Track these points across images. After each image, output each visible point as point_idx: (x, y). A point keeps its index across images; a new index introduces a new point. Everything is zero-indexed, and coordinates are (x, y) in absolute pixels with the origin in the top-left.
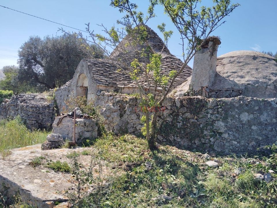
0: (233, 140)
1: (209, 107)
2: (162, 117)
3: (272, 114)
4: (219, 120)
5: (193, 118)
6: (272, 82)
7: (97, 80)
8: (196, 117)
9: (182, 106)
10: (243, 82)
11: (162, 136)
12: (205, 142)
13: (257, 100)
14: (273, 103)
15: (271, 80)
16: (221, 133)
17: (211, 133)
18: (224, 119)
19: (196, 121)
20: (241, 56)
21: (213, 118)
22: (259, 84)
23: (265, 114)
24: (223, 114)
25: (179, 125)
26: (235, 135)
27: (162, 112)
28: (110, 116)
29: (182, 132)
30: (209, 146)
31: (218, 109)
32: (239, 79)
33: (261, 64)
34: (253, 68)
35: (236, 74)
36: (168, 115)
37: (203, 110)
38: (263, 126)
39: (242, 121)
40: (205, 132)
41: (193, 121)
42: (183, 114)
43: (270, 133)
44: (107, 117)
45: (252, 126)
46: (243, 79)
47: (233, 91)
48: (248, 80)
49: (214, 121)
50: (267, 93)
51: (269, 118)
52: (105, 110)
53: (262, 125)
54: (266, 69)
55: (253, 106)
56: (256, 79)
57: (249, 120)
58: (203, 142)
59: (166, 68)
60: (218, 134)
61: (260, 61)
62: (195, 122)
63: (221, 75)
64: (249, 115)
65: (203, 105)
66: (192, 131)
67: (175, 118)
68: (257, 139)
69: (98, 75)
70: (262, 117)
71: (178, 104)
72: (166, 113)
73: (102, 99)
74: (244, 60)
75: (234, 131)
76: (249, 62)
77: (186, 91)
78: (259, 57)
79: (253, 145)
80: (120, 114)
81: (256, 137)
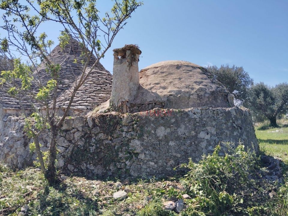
0: (150, 161)
1: (123, 124)
2: (73, 141)
3: (190, 126)
4: (134, 139)
5: (107, 139)
6: (195, 91)
7: (4, 103)
8: (109, 137)
9: (95, 125)
10: (166, 93)
11: (73, 165)
12: (121, 166)
13: (173, 111)
14: (190, 113)
15: (194, 89)
16: (137, 154)
17: (126, 156)
18: (140, 137)
19: (110, 142)
20: (164, 66)
21: (128, 137)
22: (182, 94)
23: (183, 127)
24: (139, 131)
25: (92, 149)
26: (151, 154)
27: (72, 135)
28: (13, 146)
29: (96, 157)
30: (125, 171)
31: (133, 125)
32: (161, 90)
33: (185, 72)
34: (177, 77)
35: (159, 85)
36: (79, 138)
37: (117, 128)
38: (181, 141)
39: (158, 137)
40: (121, 155)
41: (106, 142)
42: (96, 135)
43: (189, 148)
44: (9, 148)
45: (169, 142)
46: (165, 90)
47: (155, 103)
48: (170, 91)
49: (129, 141)
50: (191, 103)
51: (187, 131)
52: (8, 140)
53: (180, 139)
54: (190, 78)
55: (169, 118)
56: (178, 89)
57: (165, 135)
58: (119, 167)
59: (91, 84)
60: (134, 156)
61: (184, 70)
62: (109, 144)
63: (144, 87)
64: (166, 129)
65: (117, 122)
66: (106, 155)
67: (88, 140)
68: (175, 157)
69: (6, 96)
70: (180, 130)
71: (91, 124)
72: (77, 135)
73: (8, 125)
74: (168, 70)
75: (151, 150)
76: (172, 72)
77: (107, 108)
78: (182, 66)
79: (171, 164)
80: (25, 143)
81: (174, 154)
